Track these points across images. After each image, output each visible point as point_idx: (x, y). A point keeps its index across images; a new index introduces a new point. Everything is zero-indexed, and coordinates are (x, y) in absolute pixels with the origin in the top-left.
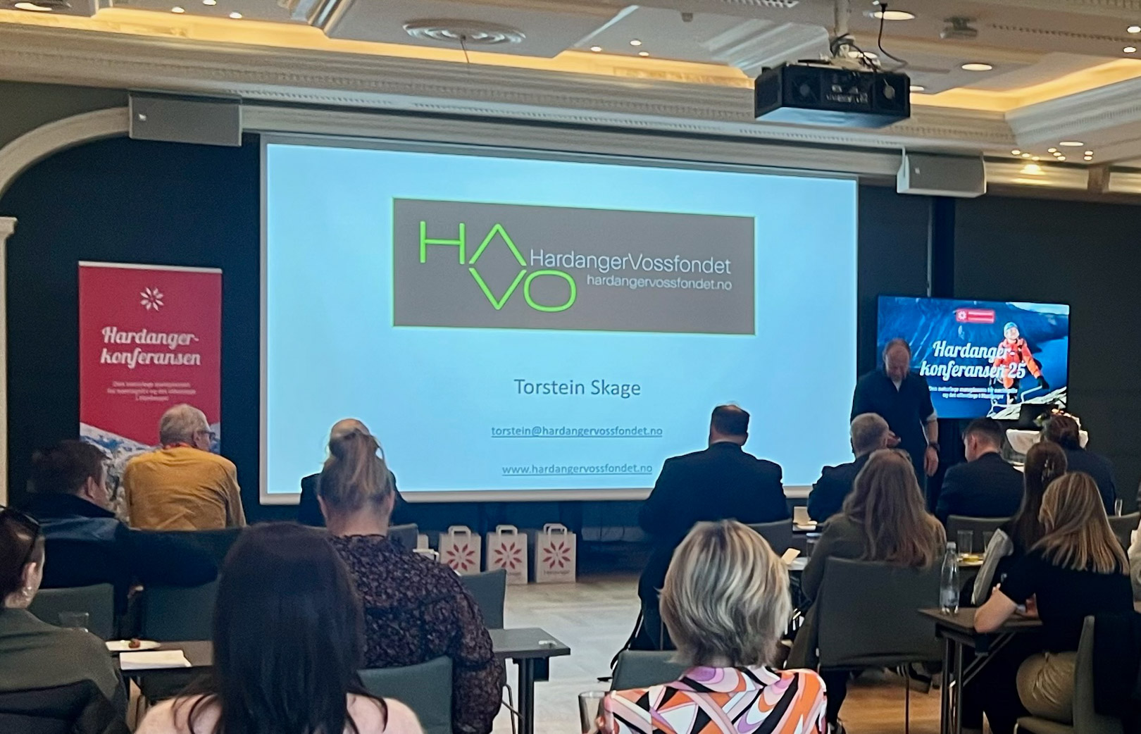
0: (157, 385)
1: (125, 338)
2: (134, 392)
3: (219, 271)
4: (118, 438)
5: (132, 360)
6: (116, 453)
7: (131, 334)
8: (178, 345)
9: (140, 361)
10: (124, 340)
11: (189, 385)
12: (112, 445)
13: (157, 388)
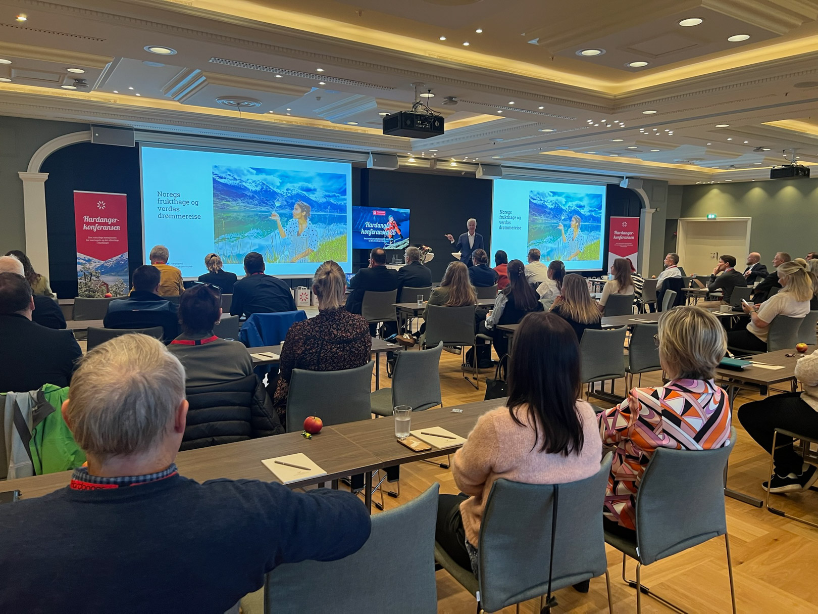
0: (105, 238)
1: (92, 220)
2: (95, 240)
3: (126, 195)
4: (91, 258)
5: (95, 228)
6: (90, 264)
7: (94, 219)
8: (112, 223)
9: (98, 229)
10: (91, 221)
11: (116, 238)
12: (89, 261)
13: (105, 239)
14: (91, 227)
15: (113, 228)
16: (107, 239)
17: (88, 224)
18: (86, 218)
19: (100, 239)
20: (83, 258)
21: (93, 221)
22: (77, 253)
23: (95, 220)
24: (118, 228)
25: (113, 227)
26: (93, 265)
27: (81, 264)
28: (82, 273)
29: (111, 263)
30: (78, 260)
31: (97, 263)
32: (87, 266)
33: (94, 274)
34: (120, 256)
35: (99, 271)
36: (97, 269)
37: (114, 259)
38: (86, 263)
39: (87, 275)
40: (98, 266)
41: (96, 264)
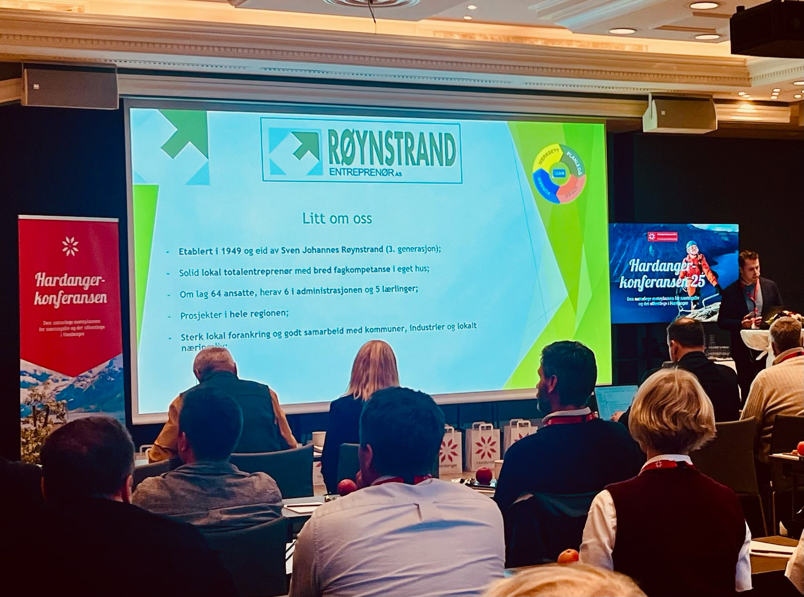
0: (76, 322)
1: (51, 282)
2: (58, 329)
3: (117, 220)
4: (47, 371)
5: (57, 301)
6: (46, 384)
7: (55, 278)
8: (90, 287)
9: (63, 302)
10: (50, 284)
11: (98, 321)
12: (43, 378)
13: (76, 325)
14: (50, 299)
15: (94, 299)
16: (80, 325)
17: (45, 291)
18: (42, 279)
19: (68, 326)
20: (32, 372)
21: (54, 285)
22: (22, 361)
23: (58, 281)
24: (103, 298)
25: (92, 295)
26: (53, 386)
27: (28, 386)
28: (30, 408)
29: (89, 380)
30: (22, 378)
31: (61, 383)
32: (40, 389)
33: (53, 408)
34: (108, 363)
35: (65, 401)
36: (59, 397)
37: (96, 370)
38: (37, 384)
39: (39, 412)
40: (61, 389)
41: (57, 384)
